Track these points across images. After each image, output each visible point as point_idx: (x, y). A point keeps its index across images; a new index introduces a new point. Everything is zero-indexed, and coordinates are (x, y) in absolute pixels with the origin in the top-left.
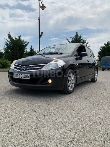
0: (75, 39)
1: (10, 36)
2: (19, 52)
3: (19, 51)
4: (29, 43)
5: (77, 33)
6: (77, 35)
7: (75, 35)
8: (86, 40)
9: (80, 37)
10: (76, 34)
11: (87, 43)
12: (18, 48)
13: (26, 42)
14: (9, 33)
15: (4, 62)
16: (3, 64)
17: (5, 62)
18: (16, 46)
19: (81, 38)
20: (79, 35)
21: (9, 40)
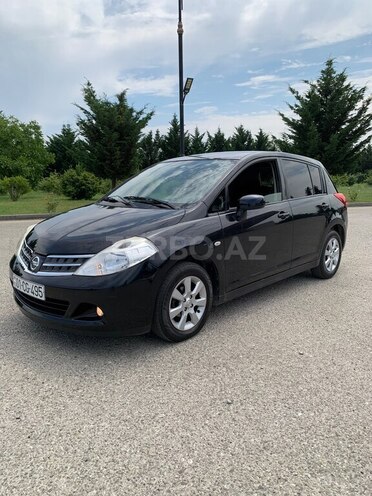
0: (321, 88)
1: (90, 97)
2: (118, 149)
3: (119, 144)
4: (152, 114)
5: (330, 63)
6: (328, 72)
7: (323, 72)
8: (364, 89)
9: (342, 78)
10: (325, 68)
11: (368, 102)
12: (116, 135)
13: (141, 113)
14: (89, 84)
15: (80, 178)
16: (79, 187)
17: (85, 178)
18: (111, 128)
19: (345, 84)
20: (338, 70)
21: (88, 108)
